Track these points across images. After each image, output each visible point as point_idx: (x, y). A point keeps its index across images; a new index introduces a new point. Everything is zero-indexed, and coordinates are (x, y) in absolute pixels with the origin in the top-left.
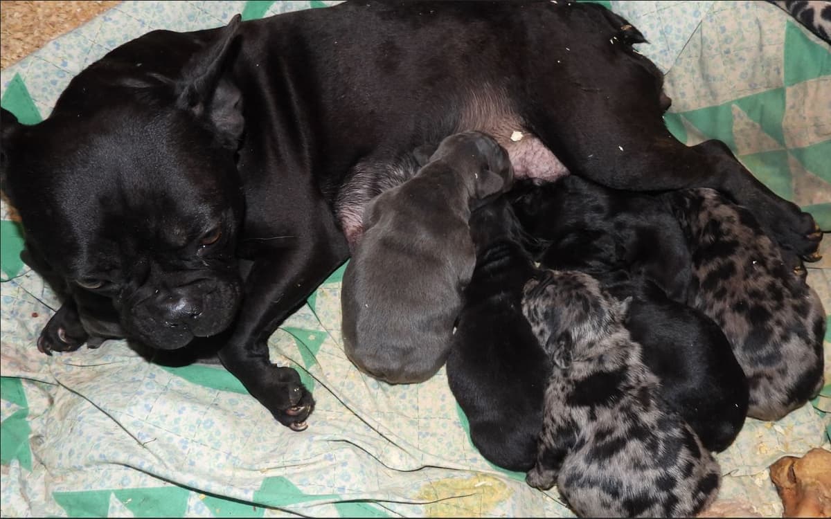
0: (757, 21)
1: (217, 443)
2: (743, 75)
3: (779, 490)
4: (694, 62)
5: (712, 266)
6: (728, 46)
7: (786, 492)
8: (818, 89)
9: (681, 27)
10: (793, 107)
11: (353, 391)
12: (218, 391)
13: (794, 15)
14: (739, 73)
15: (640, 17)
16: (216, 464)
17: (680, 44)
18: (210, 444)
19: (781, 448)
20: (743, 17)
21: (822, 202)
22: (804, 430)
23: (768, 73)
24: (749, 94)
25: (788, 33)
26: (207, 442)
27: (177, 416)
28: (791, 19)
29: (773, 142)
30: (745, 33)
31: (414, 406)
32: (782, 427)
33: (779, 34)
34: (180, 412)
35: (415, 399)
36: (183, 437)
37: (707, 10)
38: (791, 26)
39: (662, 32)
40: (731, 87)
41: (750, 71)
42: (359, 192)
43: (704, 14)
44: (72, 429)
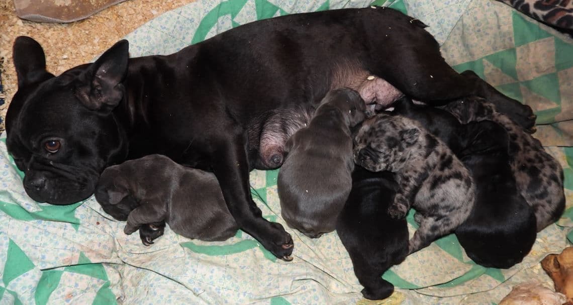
0: (495, 13)
1: (237, 288)
2: (489, 42)
3: (549, 274)
4: (458, 37)
6: (479, 28)
7: (554, 274)
8: (536, 47)
9: (450, 19)
10: (521, 58)
11: (301, 247)
12: (225, 256)
13: (516, 7)
14: (486, 41)
15: (425, 16)
16: (239, 300)
17: (450, 28)
18: (233, 289)
19: (544, 250)
20: (487, 11)
21: (543, 109)
22: (554, 238)
23: (504, 40)
24: (492, 53)
25: (514, 18)
26: (231, 287)
27: (211, 274)
28: (514, 10)
29: (509, 78)
30: (489, 20)
31: (337, 252)
32: (541, 238)
33: (509, 19)
34: (212, 272)
35: (337, 248)
36: (216, 287)
37: (465, 8)
38: (515, 14)
39: (439, 23)
40: (482, 50)
41: (493, 40)
42: (277, 125)
43: (463, 11)
44: (148, 292)
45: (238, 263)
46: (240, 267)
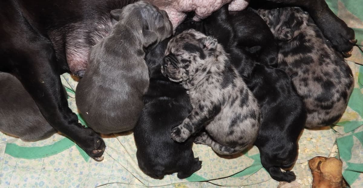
3: (312, 171)
5: (297, 57)
7: (315, 173)
11: (115, 143)
12: (43, 159)
19: (314, 150)
22: (326, 139)
27: (24, 183)
32: (315, 139)
34: (25, 181)
42: (80, 41)
45: (54, 165)
46: (55, 169)
